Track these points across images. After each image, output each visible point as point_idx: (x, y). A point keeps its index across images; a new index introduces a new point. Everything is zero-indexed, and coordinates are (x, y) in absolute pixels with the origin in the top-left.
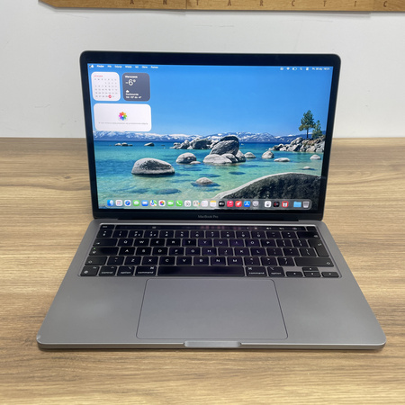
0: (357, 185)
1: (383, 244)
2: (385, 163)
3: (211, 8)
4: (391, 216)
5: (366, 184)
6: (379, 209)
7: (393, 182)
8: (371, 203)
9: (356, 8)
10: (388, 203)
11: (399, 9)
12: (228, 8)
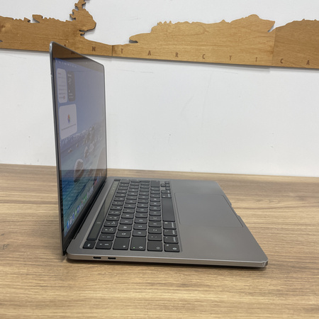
0: (264, 210)
1: (293, 267)
2: (292, 194)
3: (134, 56)
4: (300, 239)
5: (274, 210)
6: (287, 232)
7: (300, 209)
8: (280, 227)
9: (257, 63)
10: (296, 227)
11: (294, 66)
12: (148, 57)
